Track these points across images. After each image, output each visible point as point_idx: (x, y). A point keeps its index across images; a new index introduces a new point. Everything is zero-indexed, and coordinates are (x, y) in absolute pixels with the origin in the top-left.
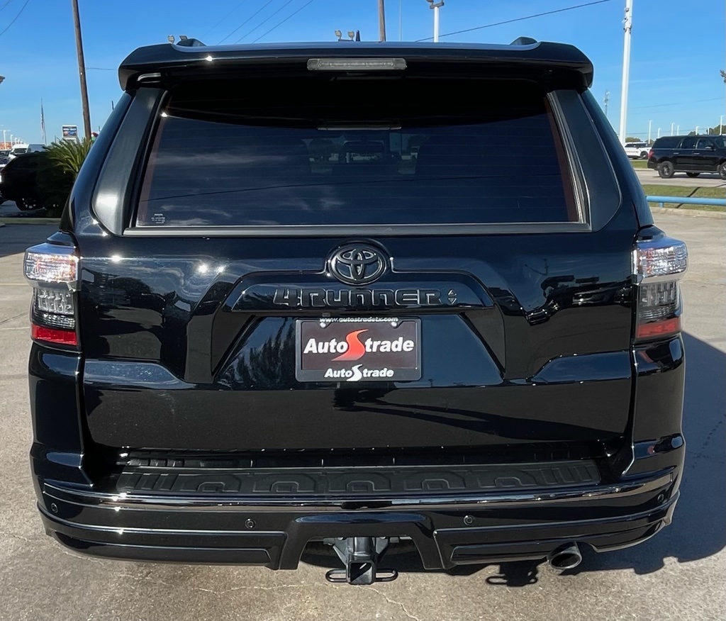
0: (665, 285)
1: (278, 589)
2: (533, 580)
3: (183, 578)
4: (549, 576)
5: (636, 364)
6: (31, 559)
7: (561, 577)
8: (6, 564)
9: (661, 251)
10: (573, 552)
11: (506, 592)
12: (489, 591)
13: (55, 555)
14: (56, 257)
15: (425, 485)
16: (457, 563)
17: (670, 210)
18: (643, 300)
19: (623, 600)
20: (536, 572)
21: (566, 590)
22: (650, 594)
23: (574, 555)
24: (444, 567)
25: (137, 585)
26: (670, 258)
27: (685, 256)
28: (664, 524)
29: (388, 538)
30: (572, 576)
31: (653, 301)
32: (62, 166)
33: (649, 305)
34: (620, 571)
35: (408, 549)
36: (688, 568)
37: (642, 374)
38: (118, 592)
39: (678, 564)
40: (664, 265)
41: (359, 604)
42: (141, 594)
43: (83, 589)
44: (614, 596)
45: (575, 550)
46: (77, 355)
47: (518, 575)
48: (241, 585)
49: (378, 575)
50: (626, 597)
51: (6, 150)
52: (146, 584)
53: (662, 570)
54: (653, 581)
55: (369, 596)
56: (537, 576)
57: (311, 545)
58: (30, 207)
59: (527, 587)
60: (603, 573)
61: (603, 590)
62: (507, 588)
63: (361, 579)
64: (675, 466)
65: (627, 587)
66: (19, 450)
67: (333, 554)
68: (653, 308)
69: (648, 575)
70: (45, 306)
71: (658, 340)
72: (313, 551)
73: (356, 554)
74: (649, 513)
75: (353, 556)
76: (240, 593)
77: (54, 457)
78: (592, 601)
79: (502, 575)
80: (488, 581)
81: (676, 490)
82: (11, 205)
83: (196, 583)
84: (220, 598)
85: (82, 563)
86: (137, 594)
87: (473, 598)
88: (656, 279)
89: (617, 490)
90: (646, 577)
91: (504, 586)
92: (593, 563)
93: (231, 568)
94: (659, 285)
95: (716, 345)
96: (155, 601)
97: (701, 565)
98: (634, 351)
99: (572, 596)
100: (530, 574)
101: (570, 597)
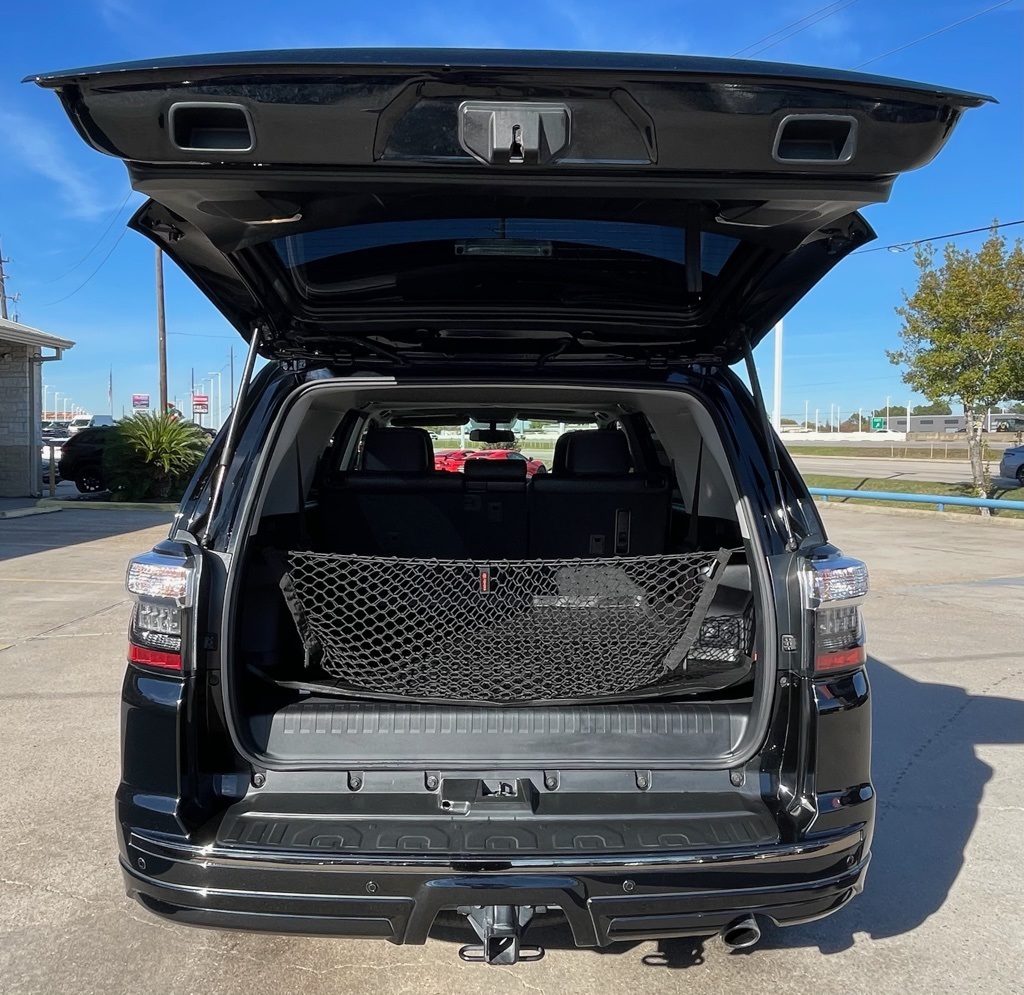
0: (845, 609)
1: (391, 969)
2: (698, 961)
3: (277, 952)
4: (718, 955)
5: (816, 700)
6: (91, 926)
7: (732, 957)
8: (61, 932)
9: (839, 571)
10: (750, 927)
11: (666, 976)
12: (646, 974)
13: (121, 920)
14: (163, 569)
15: (577, 842)
16: (615, 939)
17: (836, 504)
18: (822, 626)
19: (808, 987)
20: (701, 950)
21: (739, 973)
22: (839, 979)
23: (751, 929)
24: (599, 944)
25: (220, 960)
26: (849, 579)
27: (866, 577)
28: (854, 893)
29: (533, 907)
30: (744, 956)
31: (832, 629)
32: (134, 443)
33: (828, 632)
34: (802, 949)
35: (557, 920)
36: (883, 946)
37: (823, 712)
38: (197, 970)
39: (871, 941)
40: (842, 588)
41: (490, 988)
42: (226, 972)
43: (155, 965)
44: (797, 982)
45: (752, 924)
46: (181, 681)
47: (681, 953)
48: (346, 962)
49: (522, 953)
50: (810, 983)
51: (65, 420)
52: (231, 959)
53: (851, 949)
54: (843, 963)
55: (502, 978)
56: (703, 955)
57: (443, 914)
58: (92, 489)
59: (692, 969)
60: (782, 952)
61: (783, 973)
62: (668, 970)
63: (502, 958)
64: (865, 822)
65: (811, 970)
66: (77, 786)
67: (466, 925)
68: (833, 636)
69: (835, 955)
70: (147, 623)
71: (840, 673)
72: (443, 922)
73: (495, 926)
74: (836, 879)
75: (492, 930)
76: (345, 973)
77: (142, 800)
78: (770, 987)
79: (661, 954)
80: (644, 961)
81: (867, 850)
82: (70, 486)
83: (292, 959)
84: (321, 979)
85: (154, 932)
86: (221, 972)
87: (627, 983)
88: (834, 604)
89: (799, 850)
90: (833, 958)
91: (665, 968)
92: (773, 939)
93: (334, 941)
94: (838, 611)
95: (899, 668)
96: (243, 982)
97: (898, 943)
98: (813, 686)
99: (747, 981)
100: (694, 953)
101: (744, 982)
